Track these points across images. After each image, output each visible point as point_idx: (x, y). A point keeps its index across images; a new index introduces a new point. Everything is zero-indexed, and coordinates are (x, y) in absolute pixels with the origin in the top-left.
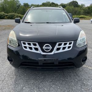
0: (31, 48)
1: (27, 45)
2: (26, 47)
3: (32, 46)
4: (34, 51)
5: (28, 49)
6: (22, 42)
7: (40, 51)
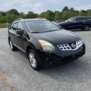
0: (65, 48)
1: (62, 47)
2: (62, 49)
3: (65, 47)
4: (67, 49)
5: (64, 49)
6: (58, 46)
7: (71, 49)
